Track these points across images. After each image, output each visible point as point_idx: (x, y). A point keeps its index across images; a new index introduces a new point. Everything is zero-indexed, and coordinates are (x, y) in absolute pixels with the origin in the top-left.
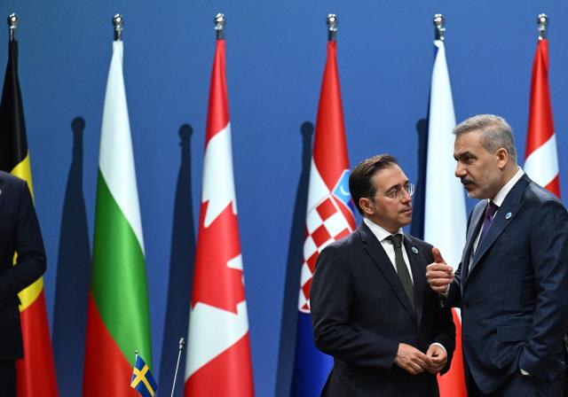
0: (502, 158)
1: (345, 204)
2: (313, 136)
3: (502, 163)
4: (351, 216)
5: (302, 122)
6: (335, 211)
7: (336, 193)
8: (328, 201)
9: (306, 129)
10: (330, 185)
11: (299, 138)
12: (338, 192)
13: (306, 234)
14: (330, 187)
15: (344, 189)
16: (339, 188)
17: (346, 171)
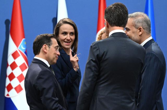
0: (140, 31)
1: (23, 53)
2: (10, 25)
3: (141, 33)
4: (26, 57)
5: (5, 19)
6: (19, 55)
7: (19, 48)
8: (16, 52)
9: (7, 22)
10: (17, 45)
11: (4, 26)
12: (20, 48)
13: (8, 65)
14: (17, 46)
15: (23, 46)
16: (21, 46)
17: (24, 39)
